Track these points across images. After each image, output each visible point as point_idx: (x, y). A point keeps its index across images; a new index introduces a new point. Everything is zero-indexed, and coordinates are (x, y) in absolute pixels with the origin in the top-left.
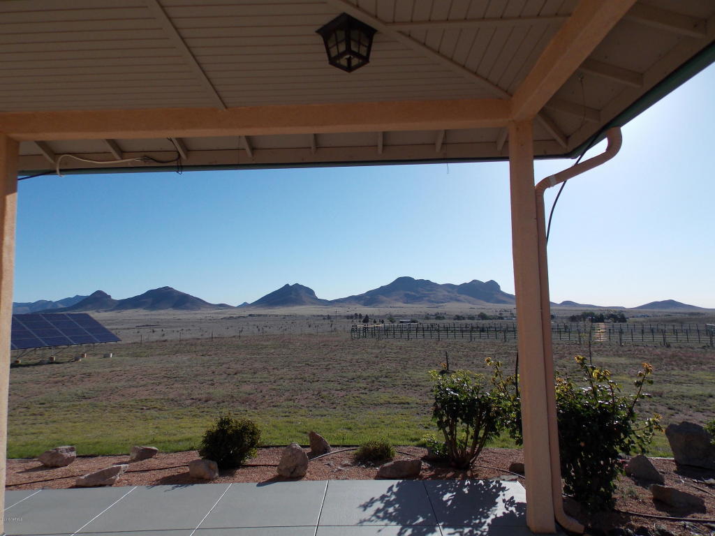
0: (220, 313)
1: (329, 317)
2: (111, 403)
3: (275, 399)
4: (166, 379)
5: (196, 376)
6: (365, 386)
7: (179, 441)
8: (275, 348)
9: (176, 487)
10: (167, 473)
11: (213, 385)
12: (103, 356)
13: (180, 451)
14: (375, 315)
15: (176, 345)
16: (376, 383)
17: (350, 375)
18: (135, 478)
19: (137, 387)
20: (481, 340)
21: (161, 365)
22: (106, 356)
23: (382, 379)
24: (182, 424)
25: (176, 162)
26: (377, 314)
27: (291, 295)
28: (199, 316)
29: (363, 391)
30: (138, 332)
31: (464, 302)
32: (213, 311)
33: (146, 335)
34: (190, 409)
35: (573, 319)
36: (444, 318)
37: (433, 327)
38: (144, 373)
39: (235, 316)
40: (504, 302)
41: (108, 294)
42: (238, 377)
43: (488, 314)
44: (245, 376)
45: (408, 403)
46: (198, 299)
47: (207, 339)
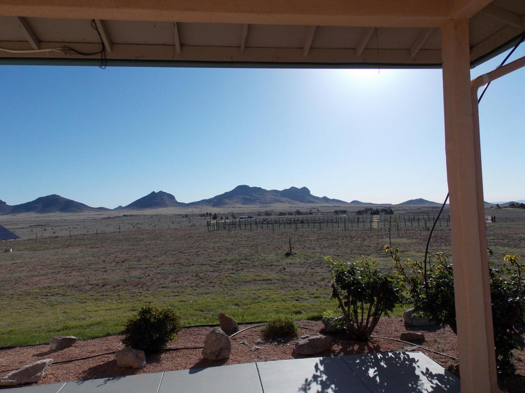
0: (99, 215)
1: (186, 216)
2: (17, 291)
3: (162, 281)
4: (63, 269)
5: (90, 265)
6: (232, 267)
7: (91, 325)
8: (150, 240)
9: (108, 380)
10: (92, 363)
11: (105, 271)
12: (4, 251)
13: (97, 337)
14: (221, 213)
15: (67, 240)
16: (239, 264)
17: (217, 259)
18: (61, 371)
19: (38, 276)
20: (304, 230)
21: (55, 258)
22: (7, 251)
23: (243, 262)
24: (88, 308)
25: (100, 55)
26: (222, 213)
27: (156, 199)
28: (82, 217)
29: (231, 272)
30: (32, 231)
31: (285, 203)
32: (93, 213)
33: (40, 233)
34: (90, 293)
35: (359, 213)
36: (271, 214)
37: (266, 221)
38: (43, 264)
39: (112, 216)
40: (313, 202)
41: (4, 201)
42: (126, 264)
43: (302, 211)
44: (132, 263)
45: (271, 280)
46: (81, 203)
47: (93, 234)
